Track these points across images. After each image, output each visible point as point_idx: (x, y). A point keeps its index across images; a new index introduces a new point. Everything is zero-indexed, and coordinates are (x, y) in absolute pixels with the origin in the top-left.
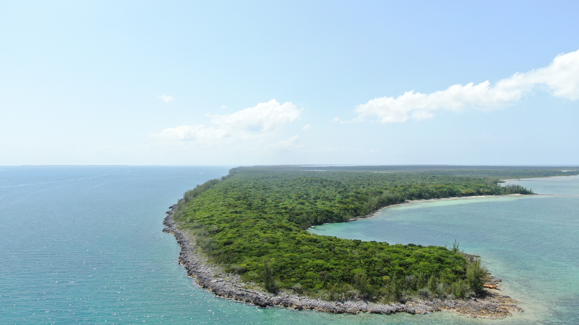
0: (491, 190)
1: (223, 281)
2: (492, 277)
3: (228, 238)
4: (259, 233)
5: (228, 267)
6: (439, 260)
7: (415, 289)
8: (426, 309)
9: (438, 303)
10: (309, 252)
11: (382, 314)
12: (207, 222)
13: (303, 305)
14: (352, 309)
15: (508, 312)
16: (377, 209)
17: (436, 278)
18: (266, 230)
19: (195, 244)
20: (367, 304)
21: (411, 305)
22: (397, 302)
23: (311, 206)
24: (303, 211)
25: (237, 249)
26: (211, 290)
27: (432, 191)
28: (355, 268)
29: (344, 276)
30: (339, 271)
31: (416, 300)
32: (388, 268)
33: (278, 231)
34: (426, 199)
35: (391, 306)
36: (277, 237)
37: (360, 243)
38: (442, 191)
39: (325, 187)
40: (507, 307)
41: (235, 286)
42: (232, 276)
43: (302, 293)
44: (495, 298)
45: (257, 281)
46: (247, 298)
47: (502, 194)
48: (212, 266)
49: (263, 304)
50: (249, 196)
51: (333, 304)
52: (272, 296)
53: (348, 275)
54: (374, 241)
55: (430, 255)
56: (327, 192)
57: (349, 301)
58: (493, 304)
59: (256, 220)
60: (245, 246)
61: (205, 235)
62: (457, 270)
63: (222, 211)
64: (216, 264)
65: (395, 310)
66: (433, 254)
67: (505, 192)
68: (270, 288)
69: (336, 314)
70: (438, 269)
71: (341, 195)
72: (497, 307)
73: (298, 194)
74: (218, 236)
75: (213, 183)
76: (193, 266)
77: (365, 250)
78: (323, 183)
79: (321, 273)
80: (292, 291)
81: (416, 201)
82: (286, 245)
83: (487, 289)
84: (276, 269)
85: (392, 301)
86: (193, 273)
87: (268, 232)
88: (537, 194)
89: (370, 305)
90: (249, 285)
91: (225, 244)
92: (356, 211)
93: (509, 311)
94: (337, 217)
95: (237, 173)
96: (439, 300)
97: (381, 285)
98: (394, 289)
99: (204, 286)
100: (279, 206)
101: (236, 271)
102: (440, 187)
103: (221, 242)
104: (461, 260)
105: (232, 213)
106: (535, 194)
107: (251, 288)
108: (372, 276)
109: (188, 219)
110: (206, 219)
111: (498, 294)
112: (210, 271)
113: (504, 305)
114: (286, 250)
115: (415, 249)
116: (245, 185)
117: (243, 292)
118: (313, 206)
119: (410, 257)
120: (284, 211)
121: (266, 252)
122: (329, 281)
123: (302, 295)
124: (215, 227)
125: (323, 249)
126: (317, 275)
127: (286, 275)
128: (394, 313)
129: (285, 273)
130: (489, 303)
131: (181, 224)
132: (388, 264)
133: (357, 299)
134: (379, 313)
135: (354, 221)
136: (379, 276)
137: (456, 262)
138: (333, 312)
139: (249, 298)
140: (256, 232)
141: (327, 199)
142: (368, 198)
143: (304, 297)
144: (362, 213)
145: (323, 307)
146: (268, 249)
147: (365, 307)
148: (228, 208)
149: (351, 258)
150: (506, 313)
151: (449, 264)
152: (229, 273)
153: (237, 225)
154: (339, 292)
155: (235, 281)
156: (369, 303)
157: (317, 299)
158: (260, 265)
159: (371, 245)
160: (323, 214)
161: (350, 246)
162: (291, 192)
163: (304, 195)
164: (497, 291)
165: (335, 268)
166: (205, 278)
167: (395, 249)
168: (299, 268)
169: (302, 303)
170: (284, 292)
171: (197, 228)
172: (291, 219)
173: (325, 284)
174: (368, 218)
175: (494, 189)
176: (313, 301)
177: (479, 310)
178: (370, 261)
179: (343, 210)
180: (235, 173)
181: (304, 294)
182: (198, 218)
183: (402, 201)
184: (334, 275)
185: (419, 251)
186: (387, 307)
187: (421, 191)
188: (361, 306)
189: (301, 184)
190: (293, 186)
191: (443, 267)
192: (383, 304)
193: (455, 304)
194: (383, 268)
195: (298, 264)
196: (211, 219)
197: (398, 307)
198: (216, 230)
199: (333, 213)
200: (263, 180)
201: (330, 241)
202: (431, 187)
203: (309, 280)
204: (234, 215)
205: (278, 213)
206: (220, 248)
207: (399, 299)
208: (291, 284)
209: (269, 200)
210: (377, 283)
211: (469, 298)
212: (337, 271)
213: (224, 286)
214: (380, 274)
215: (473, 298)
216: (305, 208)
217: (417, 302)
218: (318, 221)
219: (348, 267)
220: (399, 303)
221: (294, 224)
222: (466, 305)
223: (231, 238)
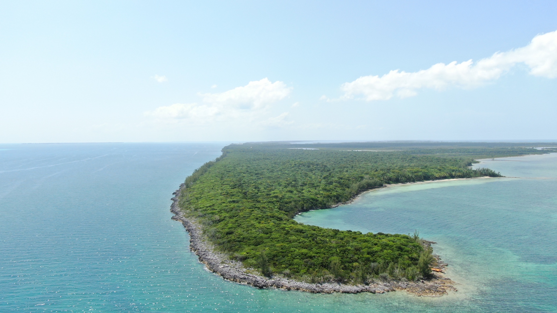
0: (463, 174)
1: (228, 267)
2: (441, 262)
3: (229, 228)
4: (255, 223)
5: (232, 255)
6: (400, 249)
7: (377, 273)
8: (384, 290)
9: (394, 285)
10: (296, 241)
11: (350, 293)
12: (209, 212)
13: (291, 287)
14: (328, 289)
15: (445, 292)
16: (357, 195)
17: (396, 264)
18: (260, 220)
19: (201, 232)
20: (340, 285)
21: (373, 286)
22: (363, 284)
23: (299, 194)
24: (291, 199)
25: (238, 239)
26: (220, 274)
27: (409, 175)
28: (332, 256)
29: (323, 263)
30: (320, 258)
31: (378, 282)
32: (358, 256)
33: (271, 220)
34: (403, 182)
35: (358, 287)
36: (270, 228)
37: (338, 233)
38: (417, 175)
39: (311, 171)
40: (445, 288)
41: (238, 271)
42: (236, 263)
43: (290, 277)
44: (438, 280)
45: (255, 267)
46: (248, 281)
47: (473, 176)
48: (218, 253)
49: (261, 286)
50: (243, 183)
51: (314, 286)
52: (267, 280)
53: (326, 262)
54: (350, 231)
55: (393, 244)
56: (313, 177)
57: (326, 283)
58: (436, 285)
59: (251, 209)
60: (244, 236)
61: (209, 224)
62: (413, 257)
63: (221, 200)
64: (221, 252)
65: (360, 291)
66: (395, 243)
67: (475, 175)
68: (265, 272)
69: (316, 293)
70: (398, 256)
71: (326, 181)
72: (438, 288)
73: (287, 181)
74: (220, 225)
75: (209, 165)
76: (203, 253)
77: (341, 240)
78: (310, 167)
79: (305, 261)
80: (282, 275)
81: (393, 185)
82: (277, 235)
83: (435, 273)
84: (270, 257)
85: (359, 283)
86: (204, 259)
87: (262, 222)
88: (505, 177)
89: (342, 287)
90: (249, 270)
91: (228, 233)
92: (338, 198)
93: (447, 291)
94: (321, 204)
95: (229, 153)
96: (395, 282)
97: (351, 271)
98: (360, 274)
99: (214, 271)
100: (270, 195)
101: (238, 258)
102: (416, 171)
103: (224, 232)
104: (418, 248)
105: (230, 202)
106: (503, 177)
107: (251, 273)
108: (345, 263)
109: (193, 207)
110: (208, 208)
111: (442, 277)
112: (217, 258)
113: (443, 286)
114: (277, 240)
115: (383, 238)
116: (238, 169)
117: (245, 276)
118: (301, 195)
119: (376, 246)
120: (275, 199)
121: (261, 242)
122: (311, 267)
123: (290, 278)
124: (217, 217)
125: (308, 238)
126: (302, 262)
127: (278, 262)
128: (360, 293)
129: (277, 261)
130: (433, 284)
131: (186, 212)
132: (359, 252)
133: (333, 281)
134: (348, 292)
135: (335, 207)
136: (350, 262)
137: (414, 249)
138: (314, 292)
139: (250, 281)
140: (253, 222)
141: (313, 185)
142: (349, 183)
143: (292, 280)
144: (343, 199)
145: (307, 288)
146: (263, 239)
147: (338, 288)
148: (226, 197)
149: (330, 247)
150: (443, 292)
151: (408, 251)
152: (232, 260)
153: (236, 215)
154: (318, 277)
155: (238, 267)
156: (341, 284)
157: (302, 282)
158: (257, 253)
159: (347, 234)
160: (309, 202)
161: (329, 236)
162: (281, 178)
163: (293, 181)
164: (442, 274)
165: (316, 256)
166: (214, 264)
167: (366, 238)
168: (288, 256)
169: (290, 285)
170: (276, 276)
171: (201, 217)
172: (281, 208)
173: (308, 269)
174: (348, 204)
175: (465, 172)
176: (298, 284)
177: (423, 290)
178: (344, 250)
179: (326, 197)
180: (228, 152)
181: (292, 278)
182: (201, 206)
183: (381, 186)
184: (315, 262)
185: (385, 241)
186: (354, 288)
187: (398, 176)
188: (335, 287)
189: (289, 168)
190: (283, 170)
191: (402, 254)
192: (352, 286)
193: (406, 285)
194: (354, 256)
195: (287, 252)
196: (213, 208)
197: (363, 288)
198: (218, 219)
199: (317, 201)
200: (254, 162)
201: (314, 230)
202: (407, 172)
203: (295, 266)
204: (232, 205)
205: (270, 202)
206: (223, 238)
207: (364, 281)
208: (282, 269)
209: (262, 189)
210: (348, 269)
211: (418, 280)
212: (318, 259)
213: (230, 271)
214: (351, 261)
215: (421, 281)
216: (294, 196)
217: (378, 284)
218: (305, 208)
219: (327, 255)
220: (364, 285)
221: (284, 212)
222: (415, 286)
223: (231, 228)
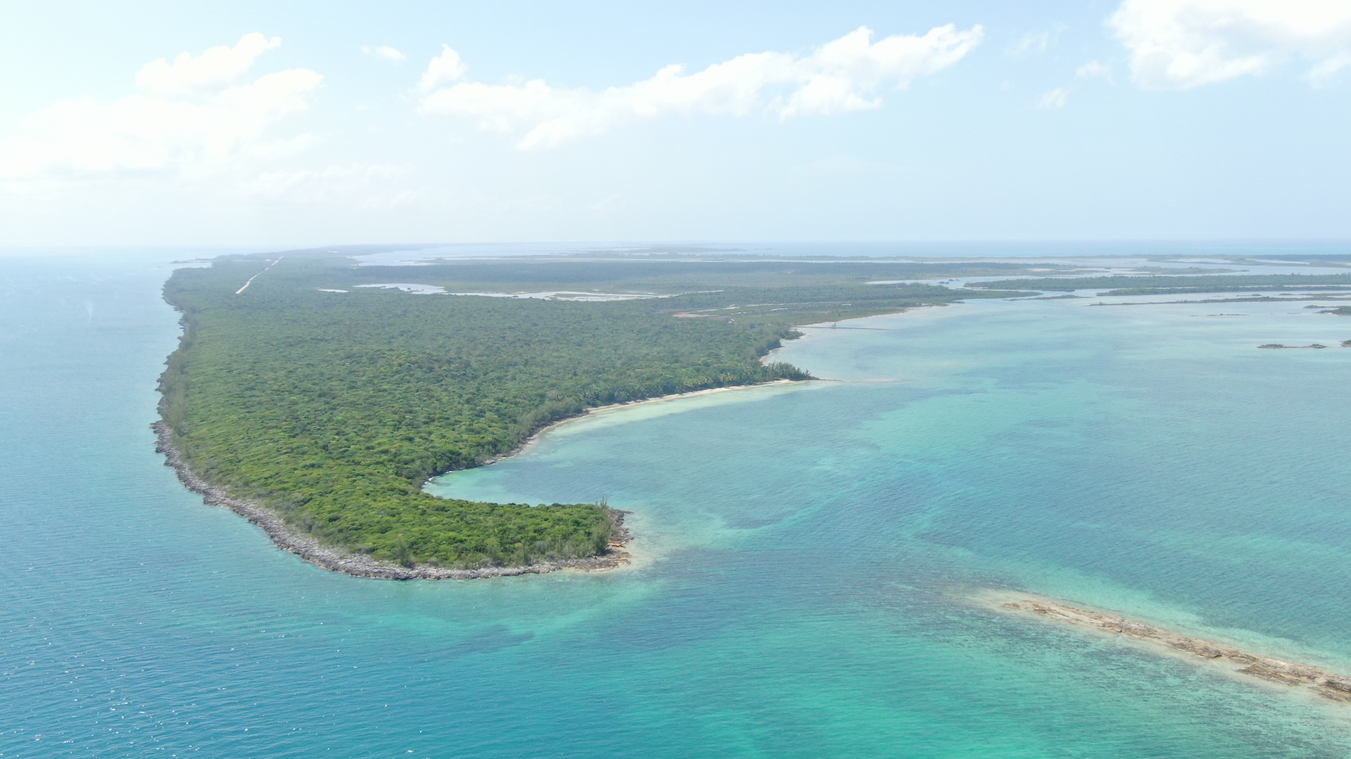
1: (352, 562)
2: (627, 535)
3: (329, 512)
4: (367, 502)
5: (351, 547)
6: (577, 523)
7: (543, 553)
8: (549, 569)
9: (561, 563)
10: (439, 523)
11: (511, 575)
12: (275, 487)
14: (485, 574)
15: (617, 565)
16: (530, 435)
17: (567, 540)
18: (374, 496)
19: (280, 521)
20: (499, 569)
21: (537, 566)
23: (424, 444)
24: (413, 455)
25: (352, 526)
26: (343, 571)
27: (633, 387)
28: (489, 537)
29: (477, 547)
30: (473, 542)
31: (543, 562)
32: (521, 535)
33: (391, 495)
34: (622, 402)
35: (520, 569)
36: (394, 507)
37: (496, 508)
38: (651, 385)
39: (438, 381)
40: (619, 561)
41: (368, 565)
42: (361, 556)
43: (438, 565)
44: (614, 554)
45: (389, 559)
46: (385, 575)
47: (758, 382)
48: (329, 548)
49: (403, 578)
51: (468, 572)
52: (409, 571)
53: (482, 545)
54: (513, 504)
55: (570, 517)
56: (445, 398)
57: (483, 568)
58: (609, 559)
59: (351, 478)
60: (360, 522)
61: (289, 508)
63: (287, 464)
64: (333, 545)
65: (522, 572)
66: (573, 516)
67: (763, 379)
68: (406, 563)
69: (471, 579)
70: (572, 532)
71: (471, 409)
72: (610, 562)
73: (394, 413)
74: (310, 509)
77: (501, 516)
78: (434, 368)
79: (455, 545)
80: (428, 564)
81: (602, 409)
82: (410, 518)
83: (612, 547)
84: (408, 544)
85: (521, 565)
87: (379, 499)
88: (819, 379)
89: (501, 570)
90: (383, 563)
91: (331, 520)
92: (495, 446)
93: (619, 564)
94: (466, 461)
96: (563, 561)
97: (512, 552)
98: (523, 555)
99: (333, 568)
100: (373, 447)
101: (362, 551)
102: (648, 377)
103: (323, 518)
105: (306, 467)
106: (814, 379)
107: (386, 566)
108: (504, 544)
110: (270, 481)
111: (619, 551)
112: (330, 553)
113: (617, 560)
114: (411, 523)
115: (557, 510)
117: (378, 569)
118: (428, 444)
119: (547, 521)
120: (384, 457)
121: (389, 527)
122: (462, 553)
123: (438, 567)
124: (296, 495)
125: (454, 518)
126: (451, 548)
127: (419, 550)
128: (521, 574)
129: (418, 548)
130: (605, 560)
131: (227, 489)
132: (523, 531)
133: (490, 565)
134: (508, 575)
135: (491, 463)
136: (511, 544)
138: (468, 578)
139: (388, 574)
140: (363, 500)
141: (447, 422)
142: (517, 411)
143: (441, 568)
144: (505, 448)
145: (459, 575)
146: (390, 524)
147: (496, 571)
148: (293, 457)
149: (485, 527)
150: (614, 566)
151: (586, 525)
152: (355, 553)
153: (329, 490)
154: (472, 562)
155: (365, 560)
157: (453, 569)
158: (387, 542)
159: (508, 509)
160: (445, 457)
161: (484, 513)
162: (380, 405)
163: (406, 412)
164: (620, 548)
165: (468, 539)
166: (330, 561)
167: (534, 512)
168: (431, 542)
169: (439, 574)
170: (421, 566)
171: (264, 496)
172: (399, 472)
173: (459, 555)
174: (514, 456)
175: (746, 372)
176: (449, 572)
177: (594, 565)
178: (504, 529)
179: (475, 446)
181: (441, 566)
182: (254, 478)
183: (578, 412)
184: (467, 547)
185: (559, 513)
186: (516, 570)
187: (613, 388)
188: (493, 571)
189: (389, 373)
190: (376, 381)
191: (578, 529)
192: (513, 568)
193: (575, 562)
194: (517, 535)
195: (429, 538)
196: (280, 480)
197: (526, 569)
198: (301, 499)
199: (459, 454)
200: (294, 353)
202: (631, 380)
203: (443, 553)
204: (314, 472)
205: (377, 463)
206: (326, 526)
207: (527, 562)
208: (425, 558)
210: (509, 551)
211: (589, 557)
212: (470, 542)
213: (356, 566)
214: (513, 541)
215: (594, 556)
216: (416, 449)
217: (543, 564)
218: (439, 469)
219: (481, 537)
220: (527, 566)
221: (406, 479)
222: (585, 563)
223: (332, 511)
